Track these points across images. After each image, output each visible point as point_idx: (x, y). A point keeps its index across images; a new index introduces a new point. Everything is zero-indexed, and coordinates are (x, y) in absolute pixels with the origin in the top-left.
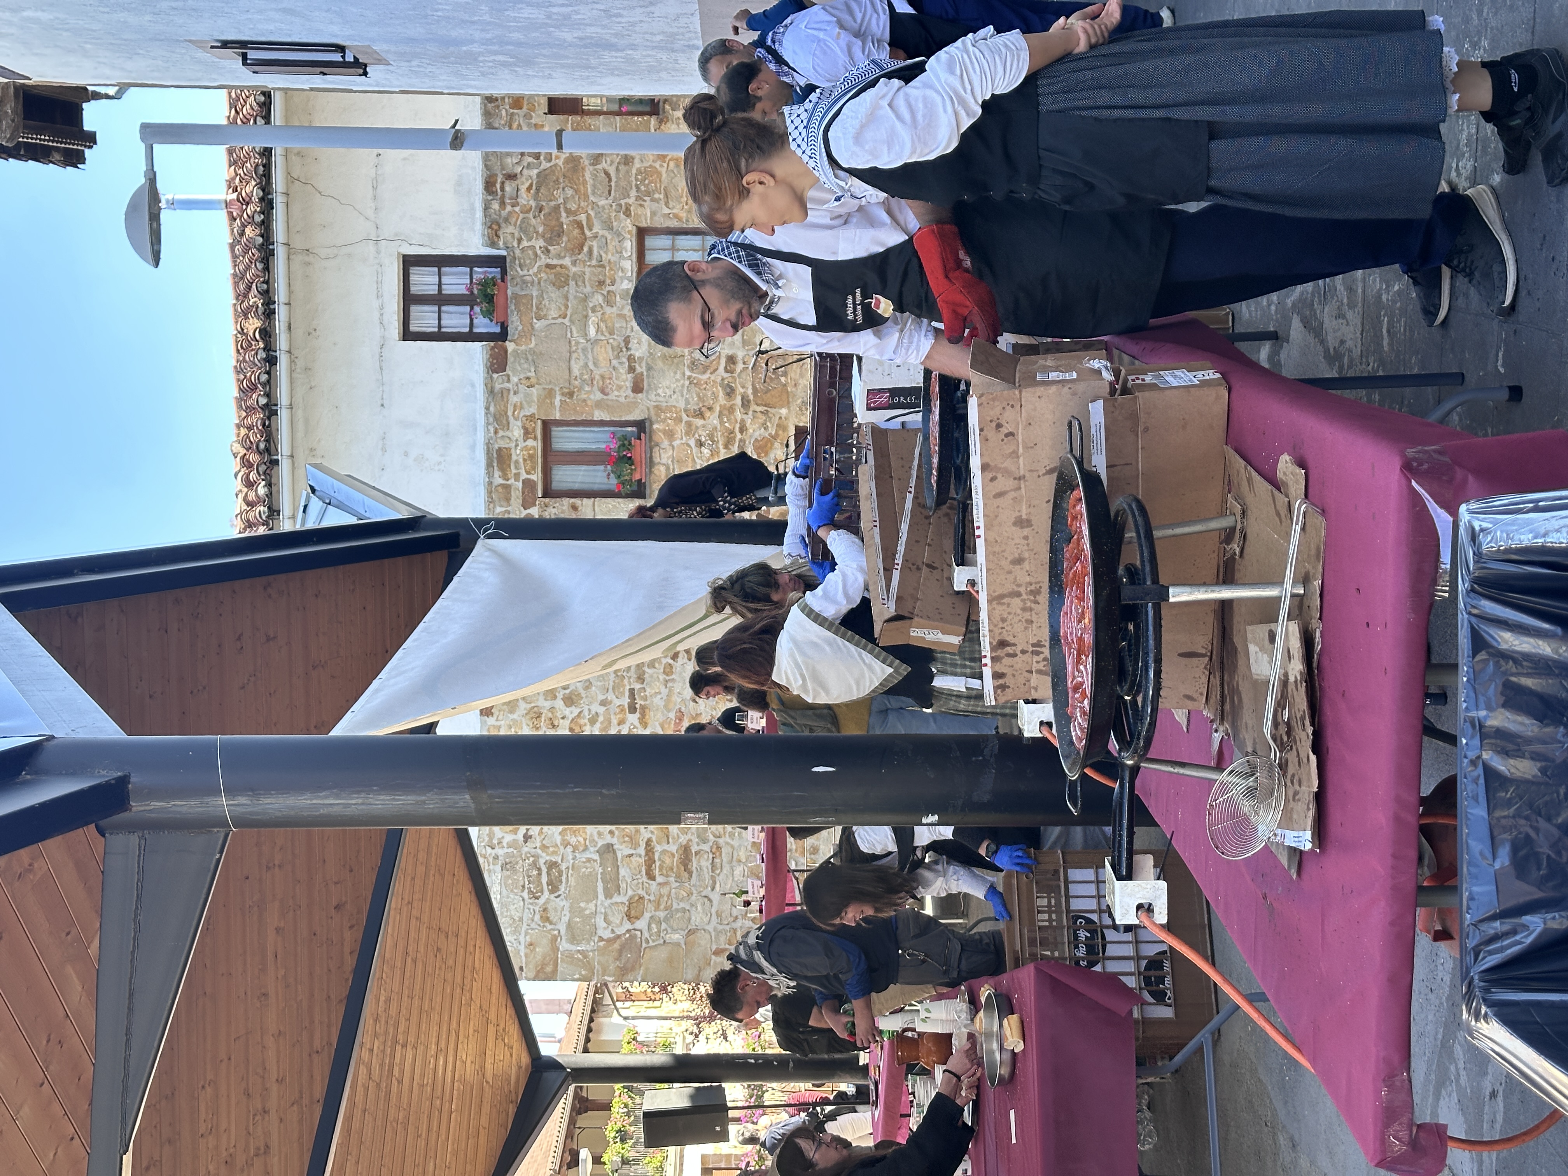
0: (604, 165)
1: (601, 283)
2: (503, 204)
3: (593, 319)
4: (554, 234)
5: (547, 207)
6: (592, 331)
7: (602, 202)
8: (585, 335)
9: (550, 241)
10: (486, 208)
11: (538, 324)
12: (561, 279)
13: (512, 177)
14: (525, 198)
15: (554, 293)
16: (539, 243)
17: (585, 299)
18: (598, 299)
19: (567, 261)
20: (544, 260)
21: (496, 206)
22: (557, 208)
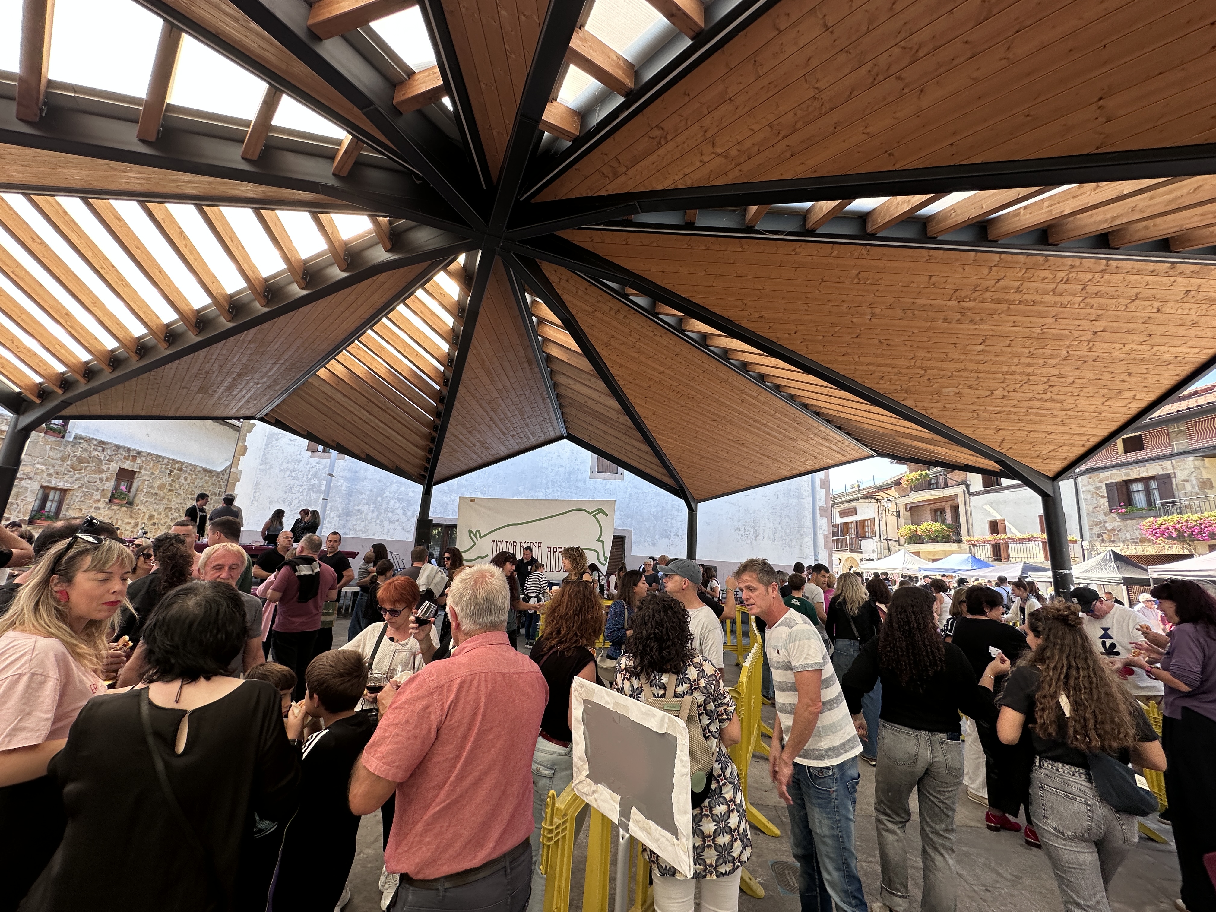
0: (98, 482)
1: (57, 473)
2: (95, 445)
3: (44, 468)
4: (80, 460)
5: (90, 460)
6: (39, 466)
7: (86, 479)
8: (38, 463)
9: (78, 458)
10: (96, 440)
11: (48, 447)
12: (63, 459)
13: (103, 450)
14: (95, 453)
15: (59, 455)
16: (78, 454)
17: (54, 467)
18: (51, 471)
19: (69, 462)
20: (72, 454)
21: (95, 443)
22: (89, 463)
